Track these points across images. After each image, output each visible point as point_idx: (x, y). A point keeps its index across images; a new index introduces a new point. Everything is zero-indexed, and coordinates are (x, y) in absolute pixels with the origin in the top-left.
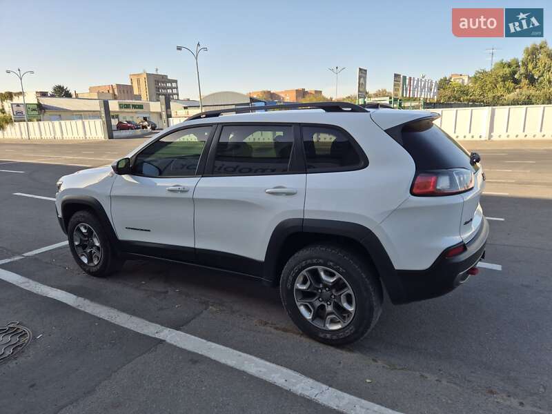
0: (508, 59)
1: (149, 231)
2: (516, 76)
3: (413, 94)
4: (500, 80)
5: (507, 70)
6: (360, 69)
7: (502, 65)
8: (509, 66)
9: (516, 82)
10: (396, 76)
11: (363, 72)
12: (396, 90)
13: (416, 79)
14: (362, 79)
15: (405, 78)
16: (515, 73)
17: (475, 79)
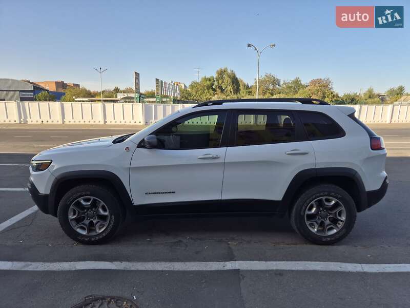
0: (208, 76)
1: (174, 192)
2: (214, 87)
3: (167, 94)
4: (206, 88)
5: (209, 83)
6: (135, 72)
7: (206, 79)
8: (210, 80)
9: (214, 90)
10: (157, 80)
11: (137, 75)
12: (157, 89)
13: (168, 83)
14: (137, 80)
15: (162, 82)
16: (213, 85)
17: (192, 86)
